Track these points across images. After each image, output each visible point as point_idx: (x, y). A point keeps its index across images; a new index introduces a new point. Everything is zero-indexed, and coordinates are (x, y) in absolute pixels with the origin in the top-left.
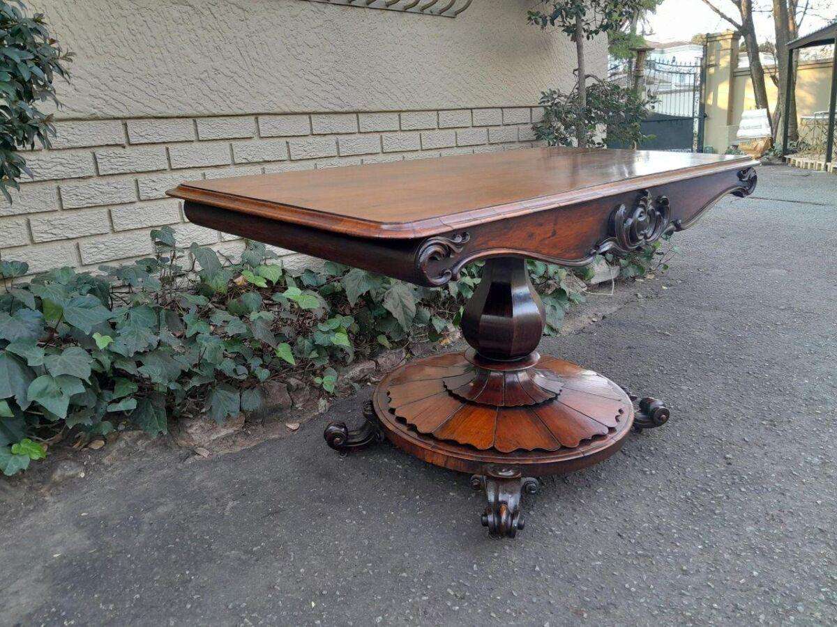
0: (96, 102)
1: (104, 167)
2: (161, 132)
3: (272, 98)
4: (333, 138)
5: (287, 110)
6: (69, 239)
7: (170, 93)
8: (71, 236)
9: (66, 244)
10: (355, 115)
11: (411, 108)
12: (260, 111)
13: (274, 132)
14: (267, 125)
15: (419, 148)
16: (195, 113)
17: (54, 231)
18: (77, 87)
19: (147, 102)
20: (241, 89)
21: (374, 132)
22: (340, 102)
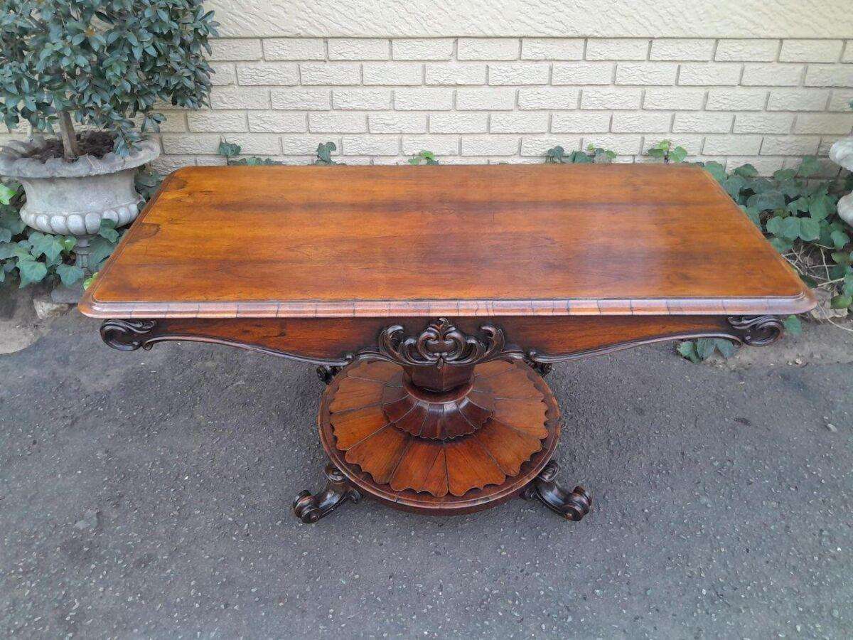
0: (301, 23)
1: (306, 78)
2: (357, 51)
3: (475, 21)
4: (547, 64)
5: (490, 33)
6: (274, 133)
7: (367, 16)
8: (275, 131)
9: (272, 136)
10: (582, 42)
11: (669, 35)
12: (460, 35)
13: (474, 56)
14: (466, 49)
15: (673, 82)
16: (390, 35)
17: (265, 126)
18: (287, 10)
19: (344, 24)
20: (441, 11)
21: (606, 60)
22: (561, 26)
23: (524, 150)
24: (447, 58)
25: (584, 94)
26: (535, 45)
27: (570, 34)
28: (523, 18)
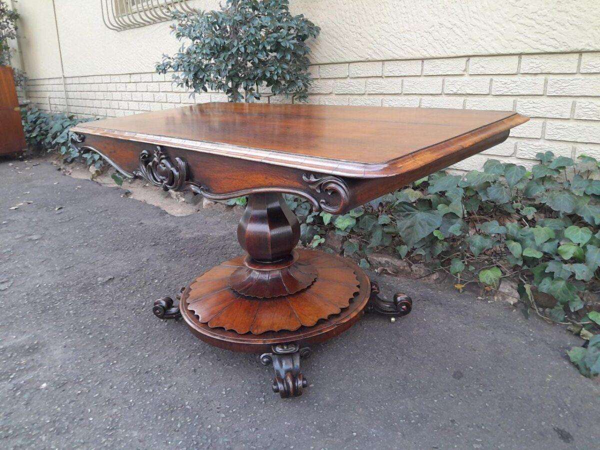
0: (369, 52)
1: (370, 89)
2: (401, 69)
3: (481, 42)
4: (543, 77)
5: (493, 52)
7: (408, 44)
10: (576, 56)
12: (472, 54)
13: (482, 71)
14: (475, 65)
18: (363, 43)
20: (457, 37)
22: (554, 43)
23: (519, 152)
24: (461, 73)
25: (578, 104)
26: (532, 60)
27: (563, 49)
28: (521, 37)
